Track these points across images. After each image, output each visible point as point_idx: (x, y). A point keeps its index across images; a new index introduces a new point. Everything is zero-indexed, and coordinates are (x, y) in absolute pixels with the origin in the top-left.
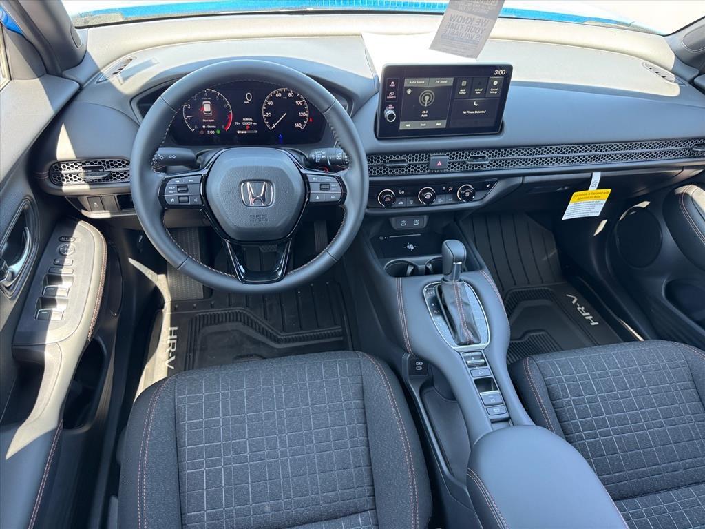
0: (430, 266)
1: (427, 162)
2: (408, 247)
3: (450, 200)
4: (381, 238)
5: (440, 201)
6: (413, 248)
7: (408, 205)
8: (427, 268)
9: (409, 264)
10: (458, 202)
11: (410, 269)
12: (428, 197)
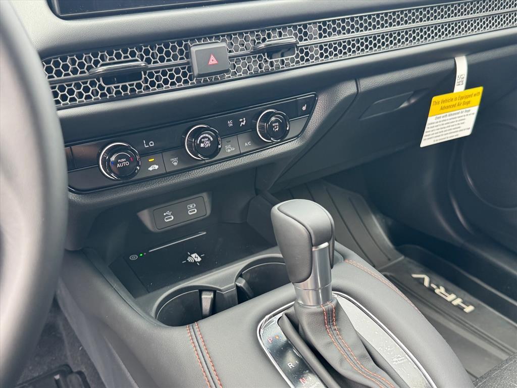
0: (242, 283)
1: (185, 61)
2: (189, 259)
3: (247, 145)
4: (134, 258)
5: (229, 149)
6: (199, 259)
7: (168, 171)
8: (238, 287)
9: (202, 290)
10: (263, 146)
11: (207, 299)
12: (206, 144)
